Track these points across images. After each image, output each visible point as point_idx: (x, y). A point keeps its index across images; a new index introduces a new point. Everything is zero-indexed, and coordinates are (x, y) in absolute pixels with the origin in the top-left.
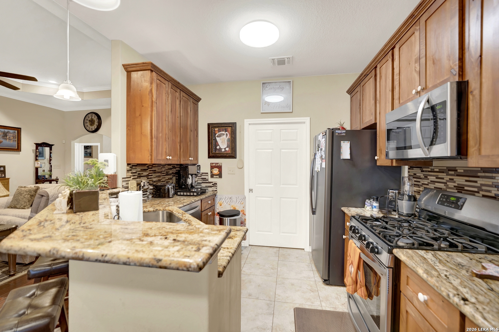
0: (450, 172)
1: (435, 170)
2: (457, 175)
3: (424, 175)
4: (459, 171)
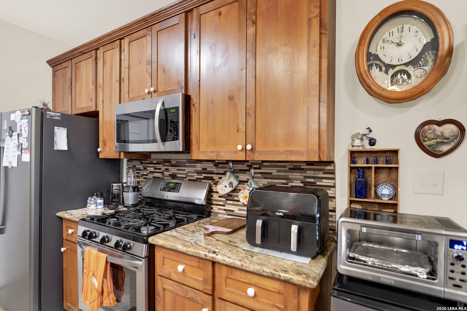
0: (166, 164)
1: (154, 162)
2: (172, 166)
3: (143, 166)
4: (172, 162)
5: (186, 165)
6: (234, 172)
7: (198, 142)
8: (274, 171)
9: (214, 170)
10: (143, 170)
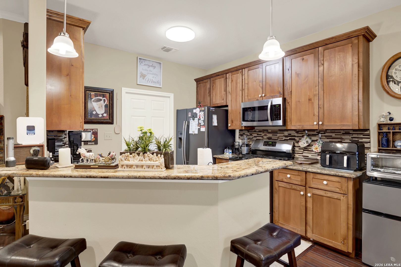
0: (265, 132)
1: (257, 131)
2: (268, 133)
3: (250, 134)
4: (269, 131)
5: (278, 132)
6: (309, 136)
7: (291, 121)
8: (333, 135)
9: (296, 135)
10: (249, 136)
